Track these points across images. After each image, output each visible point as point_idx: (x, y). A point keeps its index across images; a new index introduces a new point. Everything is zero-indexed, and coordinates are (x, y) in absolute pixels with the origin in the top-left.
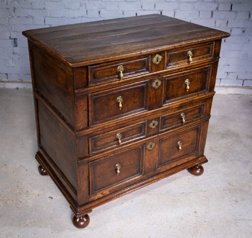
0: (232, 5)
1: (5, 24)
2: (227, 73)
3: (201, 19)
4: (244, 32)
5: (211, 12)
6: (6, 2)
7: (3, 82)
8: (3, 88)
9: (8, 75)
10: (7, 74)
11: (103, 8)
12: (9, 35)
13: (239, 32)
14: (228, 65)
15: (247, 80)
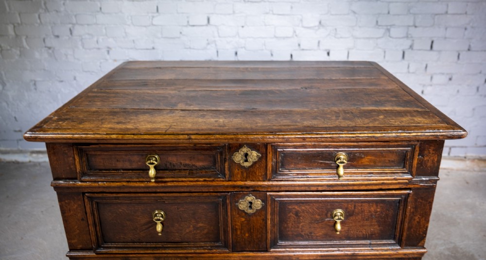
0: (432, 42)
3: (387, 62)
4: (450, 79)
5: (402, 53)
6: (95, 39)
11: (242, 48)
13: (444, 79)
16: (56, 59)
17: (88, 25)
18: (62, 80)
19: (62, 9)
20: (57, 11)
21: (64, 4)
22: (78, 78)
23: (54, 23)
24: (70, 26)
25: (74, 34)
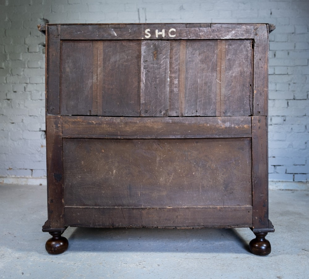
1: (37, 115)
2: (274, 166)
7: (27, 178)
8: (25, 184)
9: (33, 171)
10: (32, 170)
12: (40, 127)
14: (274, 157)
15: (297, 174)
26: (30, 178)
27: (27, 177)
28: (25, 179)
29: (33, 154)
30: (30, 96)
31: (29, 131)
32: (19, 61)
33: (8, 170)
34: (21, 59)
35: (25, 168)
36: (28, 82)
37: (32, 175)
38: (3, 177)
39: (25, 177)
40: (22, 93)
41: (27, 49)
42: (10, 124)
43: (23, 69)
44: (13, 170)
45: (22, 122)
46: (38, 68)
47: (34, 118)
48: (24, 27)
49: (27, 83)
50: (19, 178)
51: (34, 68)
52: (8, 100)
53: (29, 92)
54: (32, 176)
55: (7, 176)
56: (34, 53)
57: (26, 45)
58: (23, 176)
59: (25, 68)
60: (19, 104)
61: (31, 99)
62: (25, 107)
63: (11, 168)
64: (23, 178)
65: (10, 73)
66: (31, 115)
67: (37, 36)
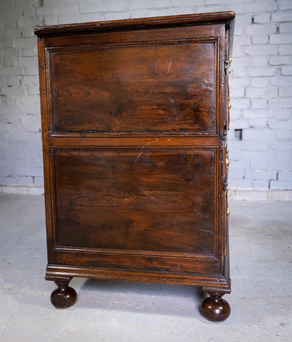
7: (28, 187)
9: (35, 178)
10: (33, 177)
16: (7, 105)
17: (33, 76)
18: (9, 122)
19: (16, 64)
20: (12, 66)
21: (17, 60)
22: (22, 120)
23: (9, 76)
24: (20, 77)
25: (22, 84)
26: (32, 187)
27: (29, 185)
28: (26, 188)
29: (33, 159)
30: (26, 91)
31: (28, 132)
32: (12, 49)
33: (7, 177)
34: (14, 46)
35: (26, 175)
36: (24, 73)
37: (34, 182)
38: (2, 186)
39: (27, 185)
40: (17, 87)
41: (20, 34)
42: (7, 124)
43: (17, 59)
44: (13, 177)
45: (20, 121)
46: (34, 56)
47: (33, 116)
48: (15, 7)
49: (22, 76)
50: (19, 186)
51: (29, 57)
52: (3, 96)
53: (25, 86)
54: (34, 184)
55: (7, 184)
56: (28, 38)
57: (19, 29)
58: (24, 185)
59: (19, 57)
60: (14, 100)
61: (28, 95)
62: (22, 104)
63: (10, 174)
64: (24, 186)
65: (3, 64)
66: (29, 113)
67: (31, 17)
